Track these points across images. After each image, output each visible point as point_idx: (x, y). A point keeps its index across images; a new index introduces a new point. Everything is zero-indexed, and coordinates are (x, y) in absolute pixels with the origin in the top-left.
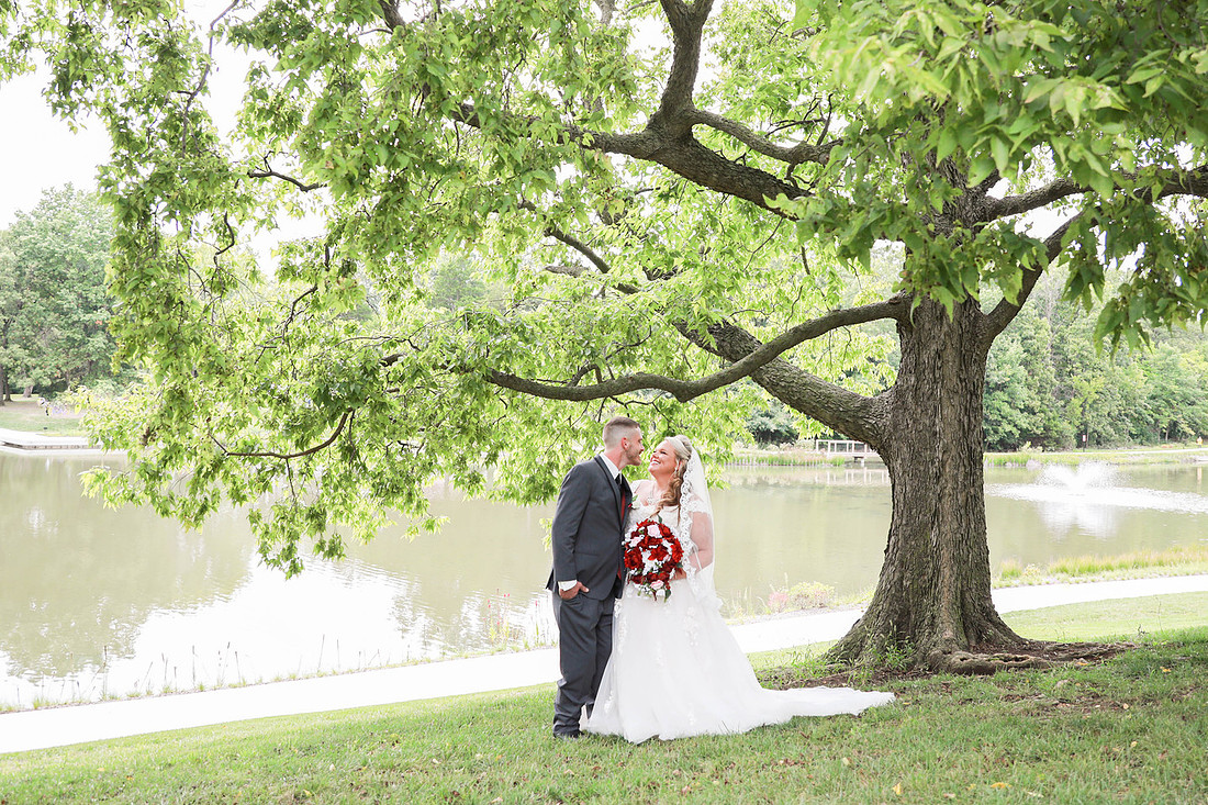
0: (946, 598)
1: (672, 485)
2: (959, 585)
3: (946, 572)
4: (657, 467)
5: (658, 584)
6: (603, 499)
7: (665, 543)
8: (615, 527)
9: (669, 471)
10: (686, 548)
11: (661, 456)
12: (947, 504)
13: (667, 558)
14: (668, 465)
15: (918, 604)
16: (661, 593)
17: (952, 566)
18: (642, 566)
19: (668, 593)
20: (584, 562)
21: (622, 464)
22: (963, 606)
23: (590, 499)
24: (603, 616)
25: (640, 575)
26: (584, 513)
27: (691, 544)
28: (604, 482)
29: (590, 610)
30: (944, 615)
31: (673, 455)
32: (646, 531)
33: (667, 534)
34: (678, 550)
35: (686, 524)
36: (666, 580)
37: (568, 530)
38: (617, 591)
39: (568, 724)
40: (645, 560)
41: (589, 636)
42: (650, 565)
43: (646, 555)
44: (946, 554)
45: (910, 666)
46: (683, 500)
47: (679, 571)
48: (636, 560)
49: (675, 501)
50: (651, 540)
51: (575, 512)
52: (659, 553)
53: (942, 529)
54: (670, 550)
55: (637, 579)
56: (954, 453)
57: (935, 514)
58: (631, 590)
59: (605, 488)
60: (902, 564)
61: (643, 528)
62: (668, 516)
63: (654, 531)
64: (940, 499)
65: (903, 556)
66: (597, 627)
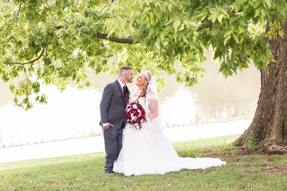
0: (276, 123)
1: (144, 89)
2: (282, 118)
3: (277, 113)
4: (138, 83)
5: (136, 124)
6: (118, 95)
7: (139, 111)
8: (123, 105)
9: (143, 84)
10: (147, 112)
11: (140, 79)
12: (279, 86)
13: (139, 116)
14: (142, 82)
15: (266, 125)
16: (138, 127)
17: (279, 111)
18: (131, 118)
19: (140, 127)
20: (111, 117)
21: (125, 83)
22: (283, 126)
23: (113, 96)
24: (119, 134)
25: (130, 121)
26: (111, 100)
27: (149, 111)
28: (118, 90)
29: (114, 133)
30: (274, 130)
31: (144, 79)
32: (132, 107)
33: (140, 107)
34: (143, 113)
35: (147, 103)
36: (139, 123)
37: (105, 106)
38: (123, 126)
39: (110, 169)
40: (131, 116)
41: (114, 141)
42: (133, 118)
43: (132, 114)
44: (277, 106)
45: (256, 150)
46: (147, 95)
47: (145, 119)
48: (129, 116)
49: (144, 95)
50: (134, 110)
51: (108, 100)
52: (136, 114)
53: (277, 96)
54: (140, 113)
55: (130, 122)
56: (283, 65)
57: (274, 91)
58: (128, 126)
59: (118, 92)
60: (262, 109)
61: (131, 105)
62: (141, 101)
63: (135, 107)
64: (277, 84)
65: (263, 106)
66: (117, 138)
